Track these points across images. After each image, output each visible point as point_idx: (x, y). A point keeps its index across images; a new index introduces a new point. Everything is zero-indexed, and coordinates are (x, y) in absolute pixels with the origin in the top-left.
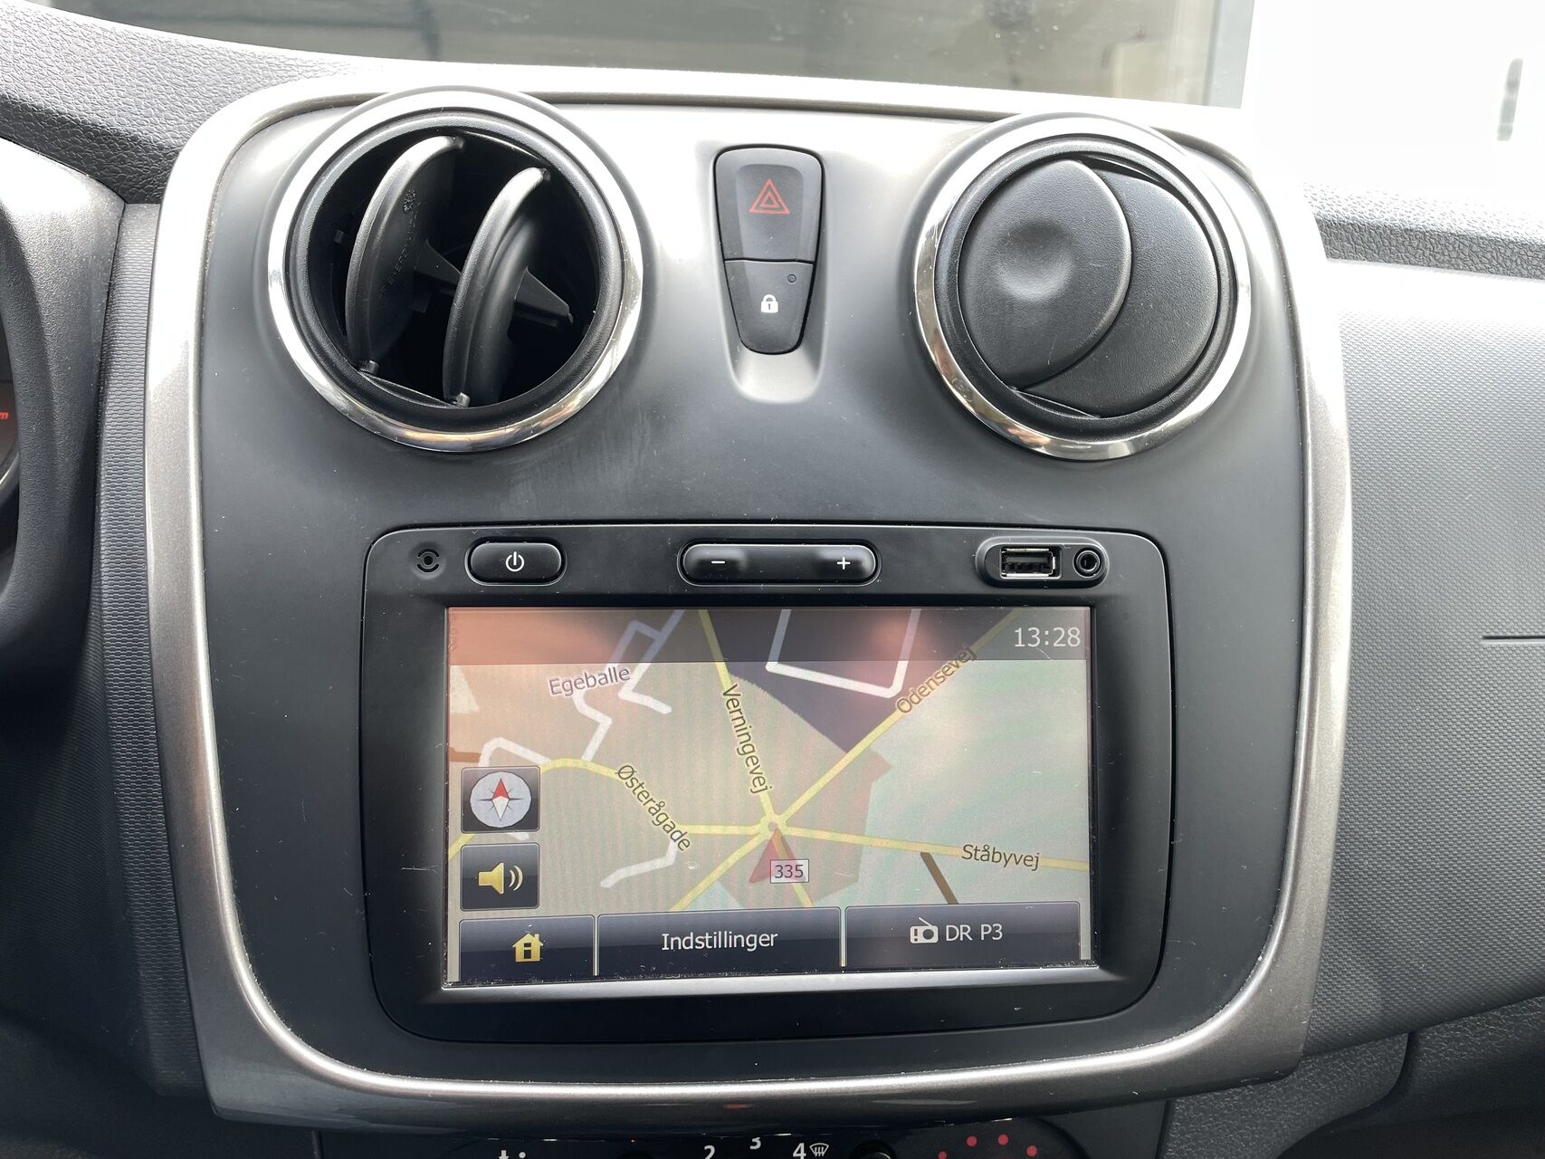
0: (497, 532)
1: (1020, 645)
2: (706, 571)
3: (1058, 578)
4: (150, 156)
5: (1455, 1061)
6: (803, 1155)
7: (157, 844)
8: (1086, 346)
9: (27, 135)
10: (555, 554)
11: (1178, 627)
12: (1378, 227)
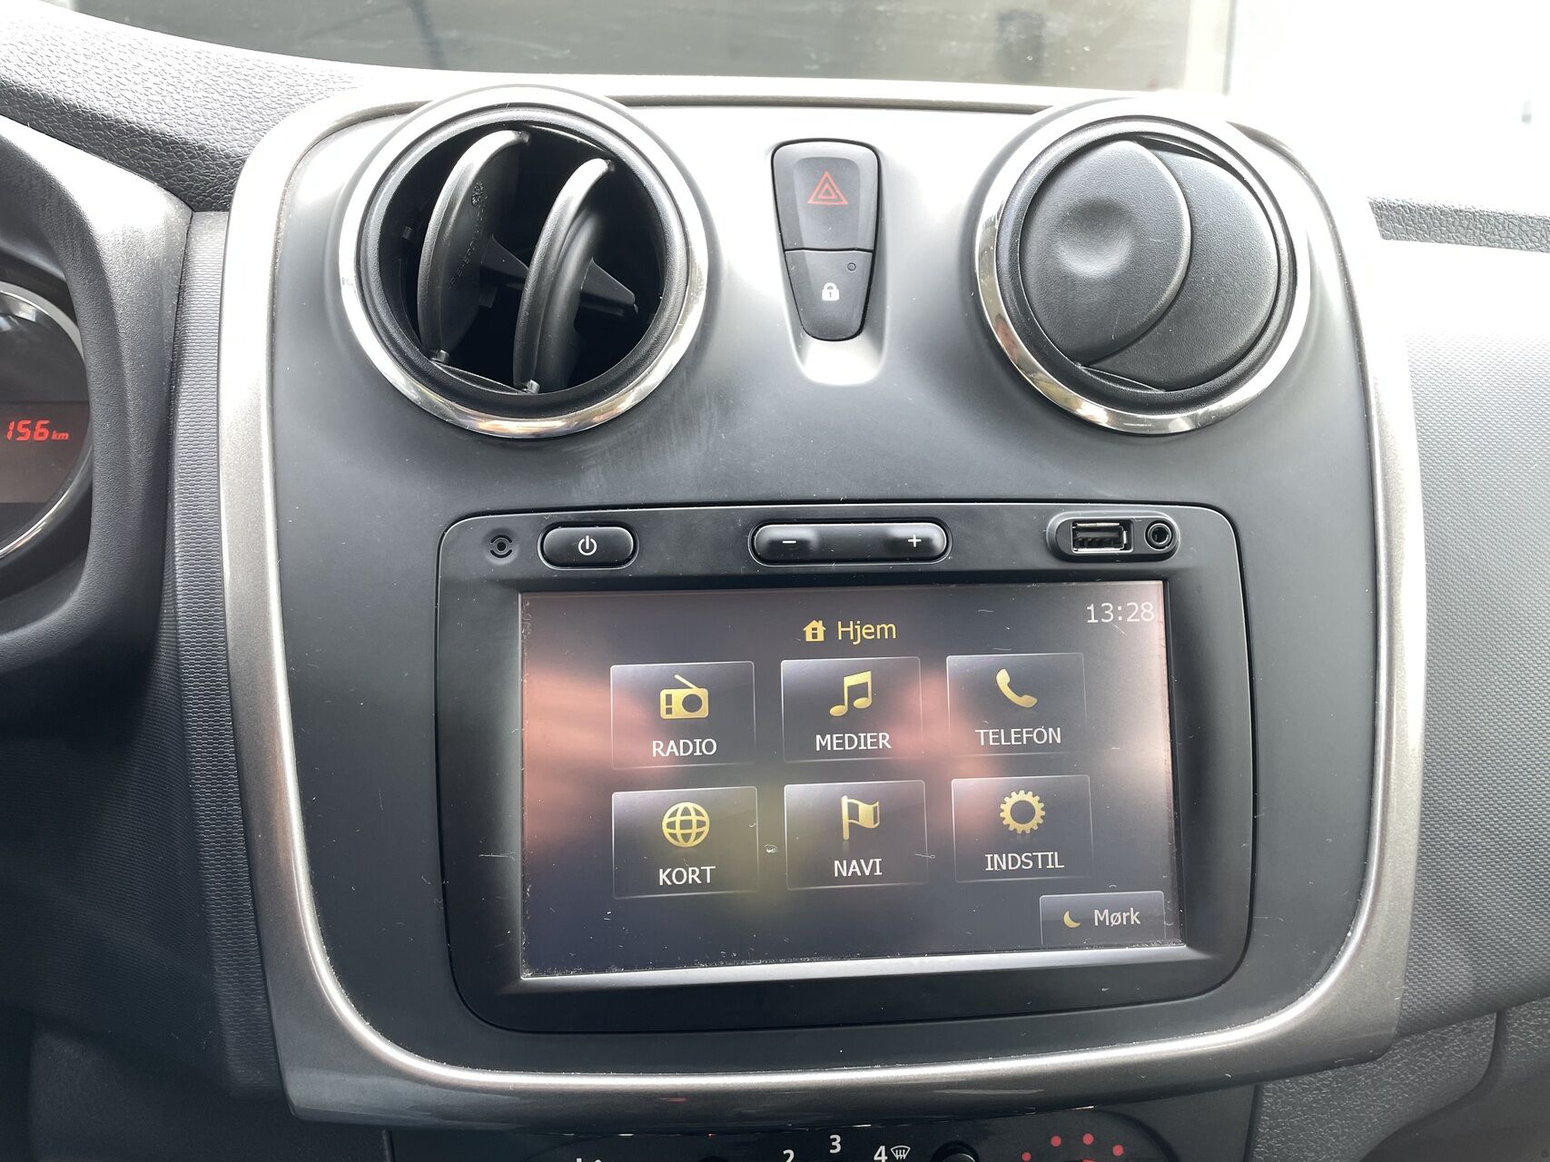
0: (569, 517)
1: (1093, 621)
2: (778, 550)
3: (1130, 551)
4: (217, 165)
5: (1544, 1049)
6: (884, 1158)
7: (233, 837)
8: (1150, 320)
9: (98, 144)
10: (627, 538)
11: (1252, 599)
12: (1428, 209)
